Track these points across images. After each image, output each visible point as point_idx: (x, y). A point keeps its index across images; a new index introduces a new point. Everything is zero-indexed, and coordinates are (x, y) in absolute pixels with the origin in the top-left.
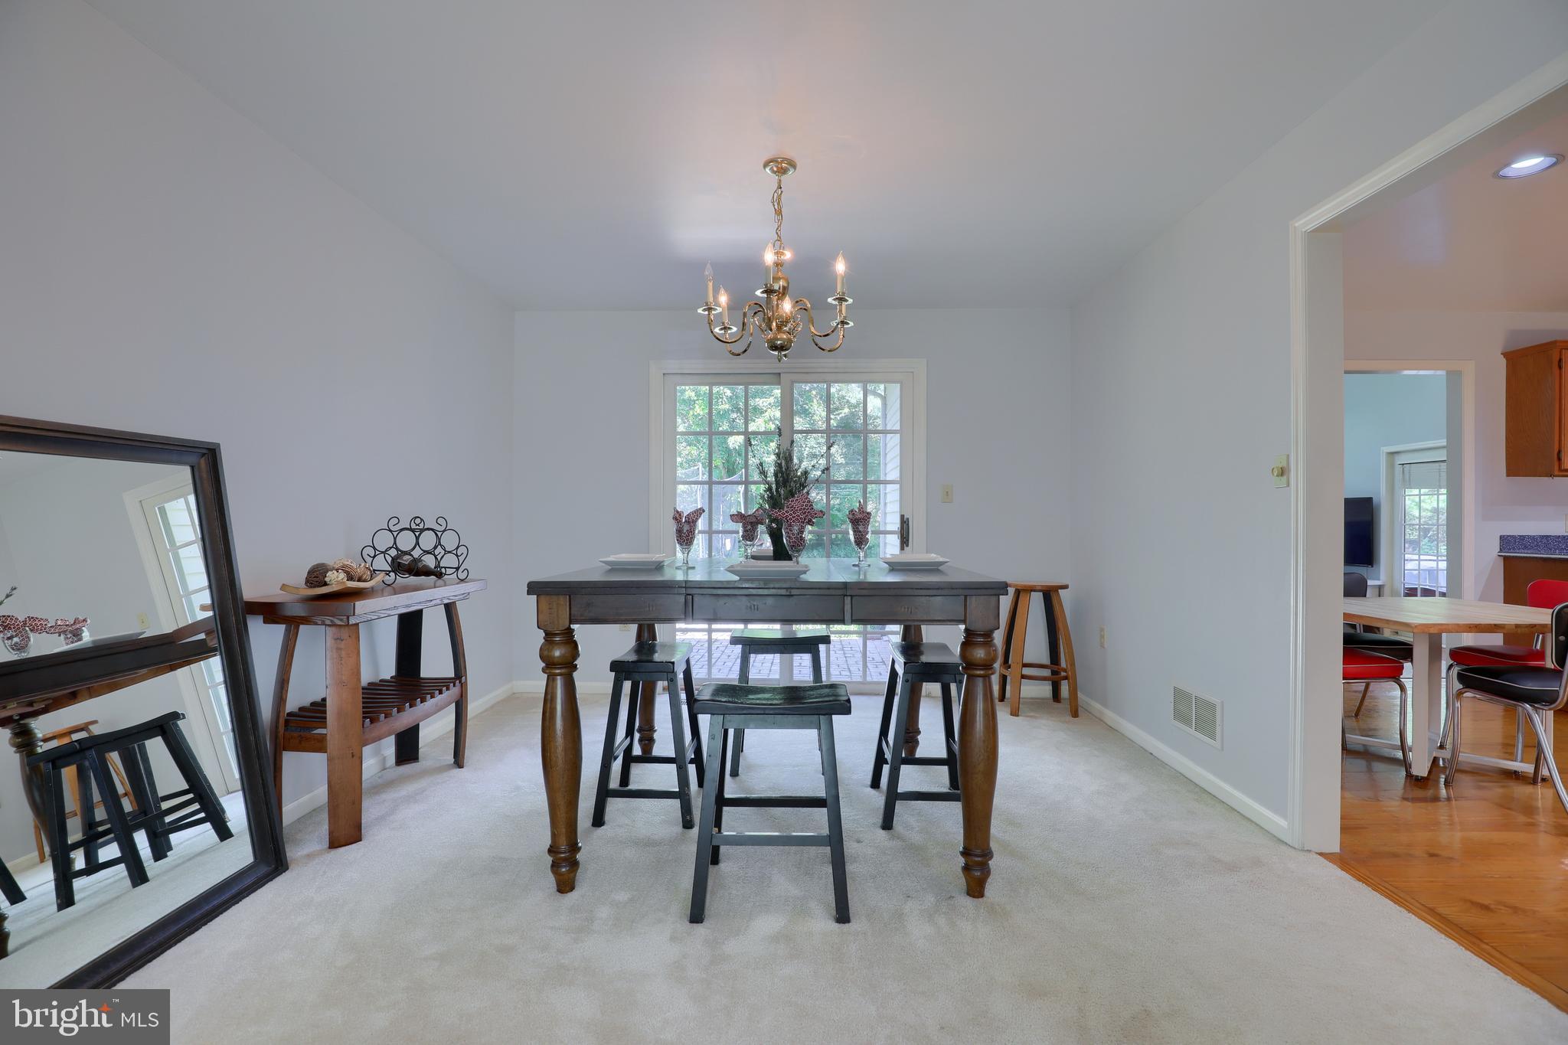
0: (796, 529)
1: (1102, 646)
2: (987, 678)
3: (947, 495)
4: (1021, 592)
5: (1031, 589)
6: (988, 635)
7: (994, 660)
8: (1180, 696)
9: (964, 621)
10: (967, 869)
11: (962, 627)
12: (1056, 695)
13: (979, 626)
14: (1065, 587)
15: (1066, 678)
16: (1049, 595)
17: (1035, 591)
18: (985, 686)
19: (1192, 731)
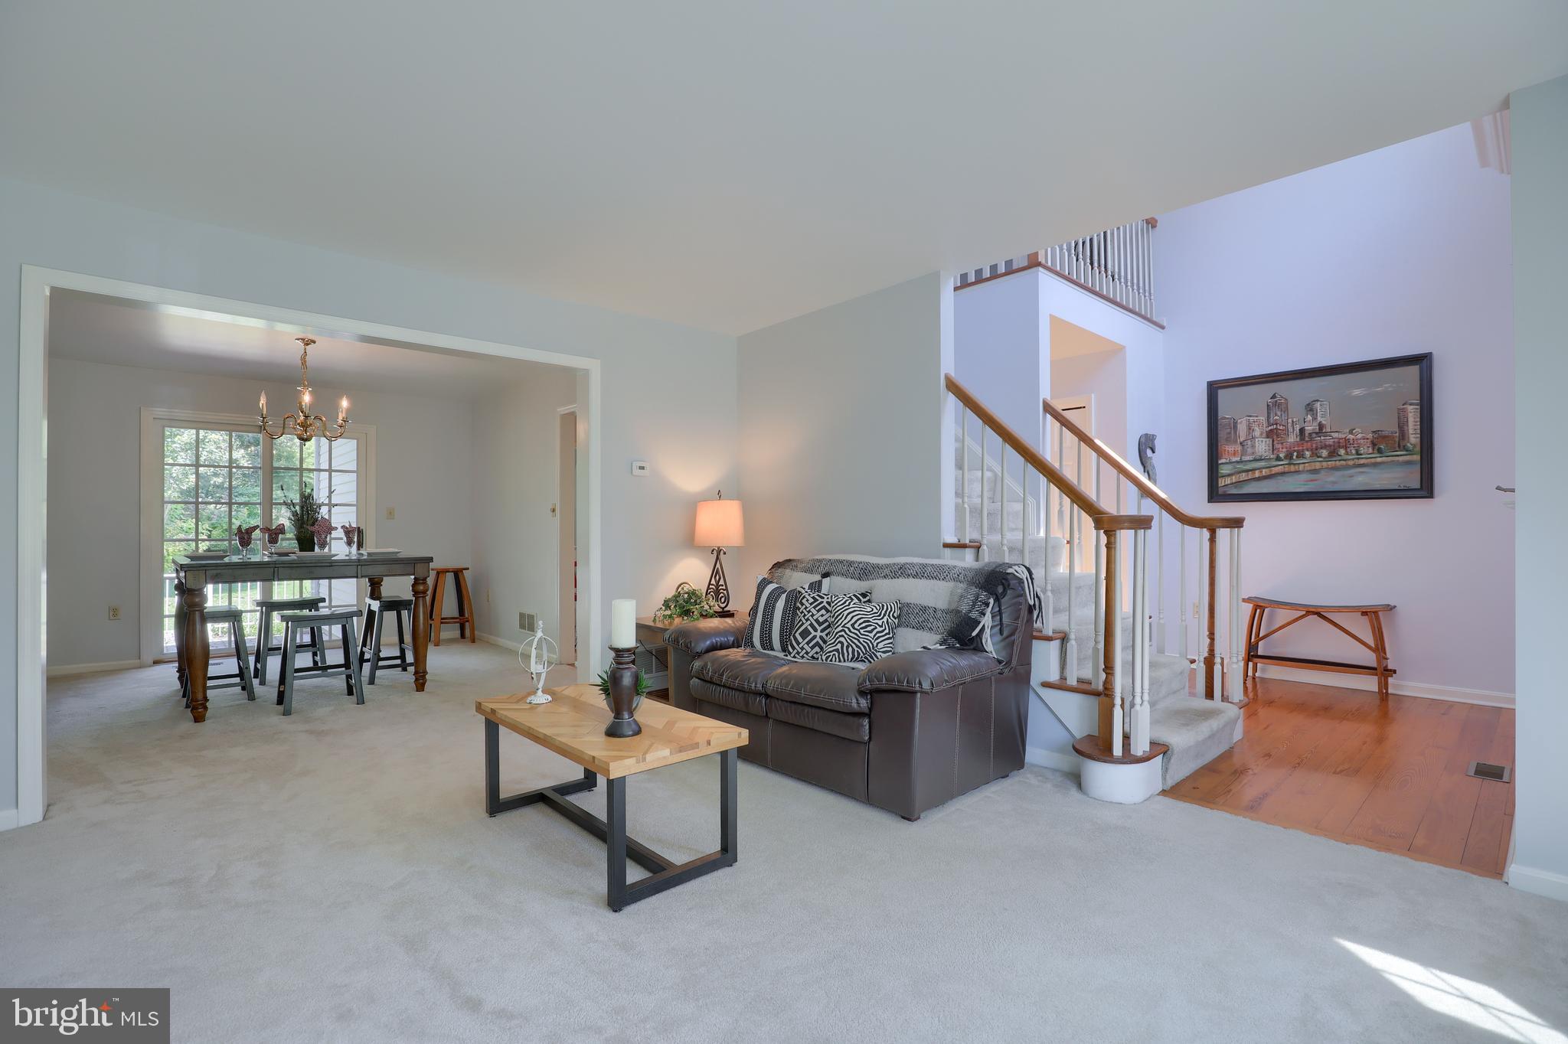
0: (323, 536)
1: (488, 601)
2: (424, 597)
3: (391, 514)
4: (440, 573)
5: (447, 571)
6: (425, 579)
7: (427, 590)
8: (522, 616)
9: (414, 574)
10: (416, 680)
11: (413, 577)
12: (463, 636)
13: (421, 575)
14: (468, 569)
15: (468, 621)
16: (457, 574)
17: (449, 572)
18: (423, 601)
19: (526, 632)
